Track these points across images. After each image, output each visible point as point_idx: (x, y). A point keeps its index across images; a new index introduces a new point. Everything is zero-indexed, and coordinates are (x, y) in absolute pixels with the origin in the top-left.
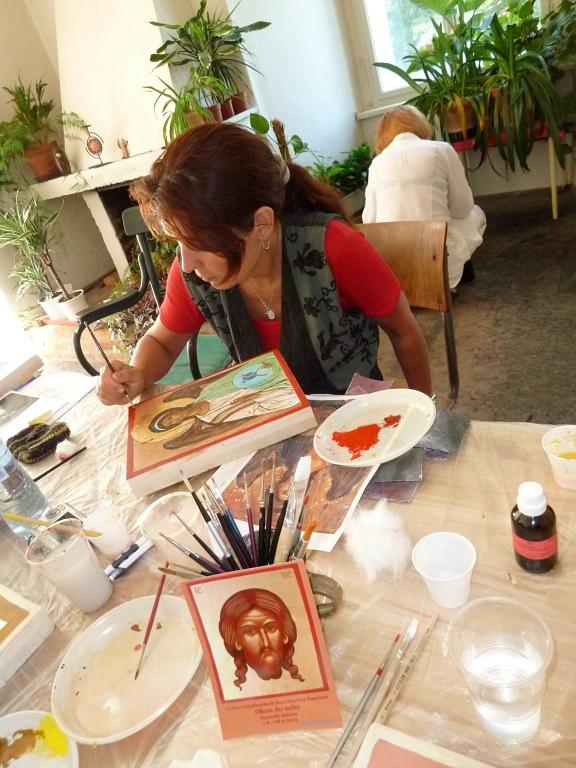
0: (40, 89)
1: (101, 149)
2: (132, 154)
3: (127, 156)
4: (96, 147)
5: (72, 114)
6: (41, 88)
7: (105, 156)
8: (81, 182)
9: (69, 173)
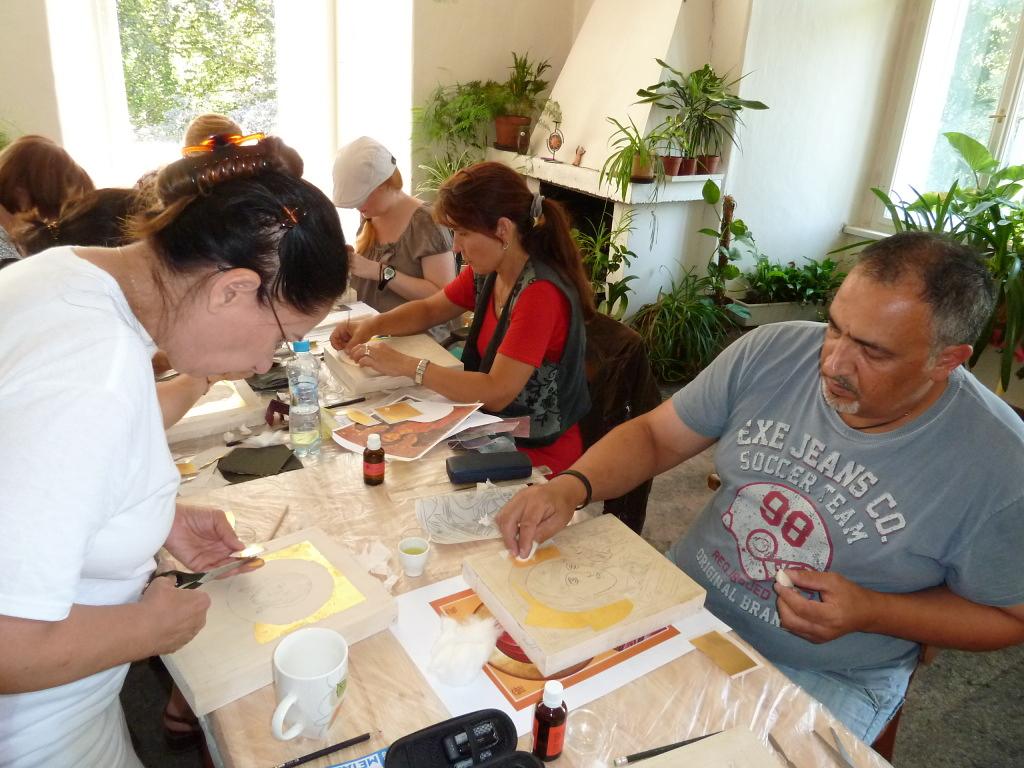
0: (541, 69)
1: (559, 147)
2: (582, 165)
3: (577, 164)
4: (556, 143)
5: (556, 103)
6: (543, 67)
7: (559, 155)
8: (529, 166)
9: (525, 154)
